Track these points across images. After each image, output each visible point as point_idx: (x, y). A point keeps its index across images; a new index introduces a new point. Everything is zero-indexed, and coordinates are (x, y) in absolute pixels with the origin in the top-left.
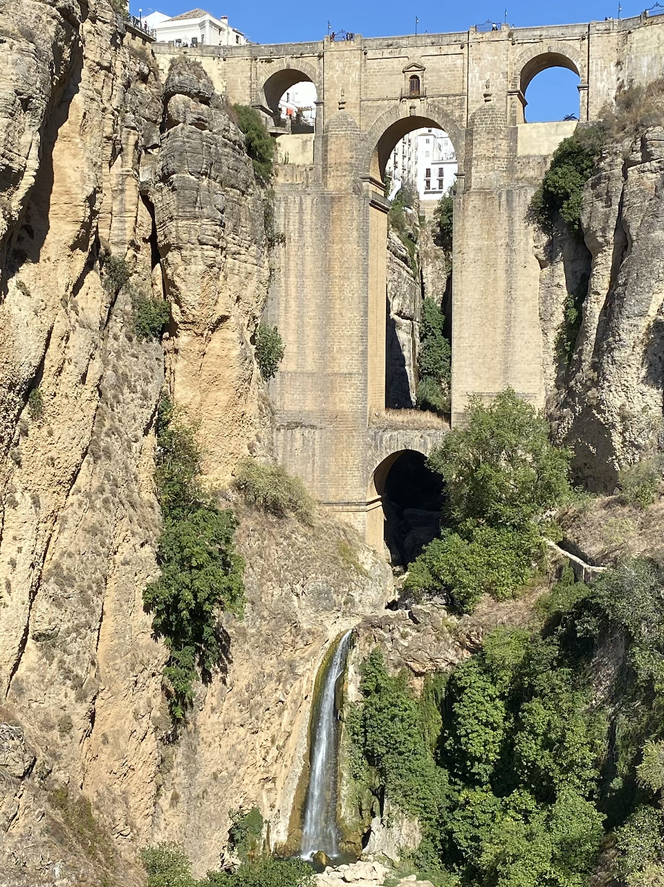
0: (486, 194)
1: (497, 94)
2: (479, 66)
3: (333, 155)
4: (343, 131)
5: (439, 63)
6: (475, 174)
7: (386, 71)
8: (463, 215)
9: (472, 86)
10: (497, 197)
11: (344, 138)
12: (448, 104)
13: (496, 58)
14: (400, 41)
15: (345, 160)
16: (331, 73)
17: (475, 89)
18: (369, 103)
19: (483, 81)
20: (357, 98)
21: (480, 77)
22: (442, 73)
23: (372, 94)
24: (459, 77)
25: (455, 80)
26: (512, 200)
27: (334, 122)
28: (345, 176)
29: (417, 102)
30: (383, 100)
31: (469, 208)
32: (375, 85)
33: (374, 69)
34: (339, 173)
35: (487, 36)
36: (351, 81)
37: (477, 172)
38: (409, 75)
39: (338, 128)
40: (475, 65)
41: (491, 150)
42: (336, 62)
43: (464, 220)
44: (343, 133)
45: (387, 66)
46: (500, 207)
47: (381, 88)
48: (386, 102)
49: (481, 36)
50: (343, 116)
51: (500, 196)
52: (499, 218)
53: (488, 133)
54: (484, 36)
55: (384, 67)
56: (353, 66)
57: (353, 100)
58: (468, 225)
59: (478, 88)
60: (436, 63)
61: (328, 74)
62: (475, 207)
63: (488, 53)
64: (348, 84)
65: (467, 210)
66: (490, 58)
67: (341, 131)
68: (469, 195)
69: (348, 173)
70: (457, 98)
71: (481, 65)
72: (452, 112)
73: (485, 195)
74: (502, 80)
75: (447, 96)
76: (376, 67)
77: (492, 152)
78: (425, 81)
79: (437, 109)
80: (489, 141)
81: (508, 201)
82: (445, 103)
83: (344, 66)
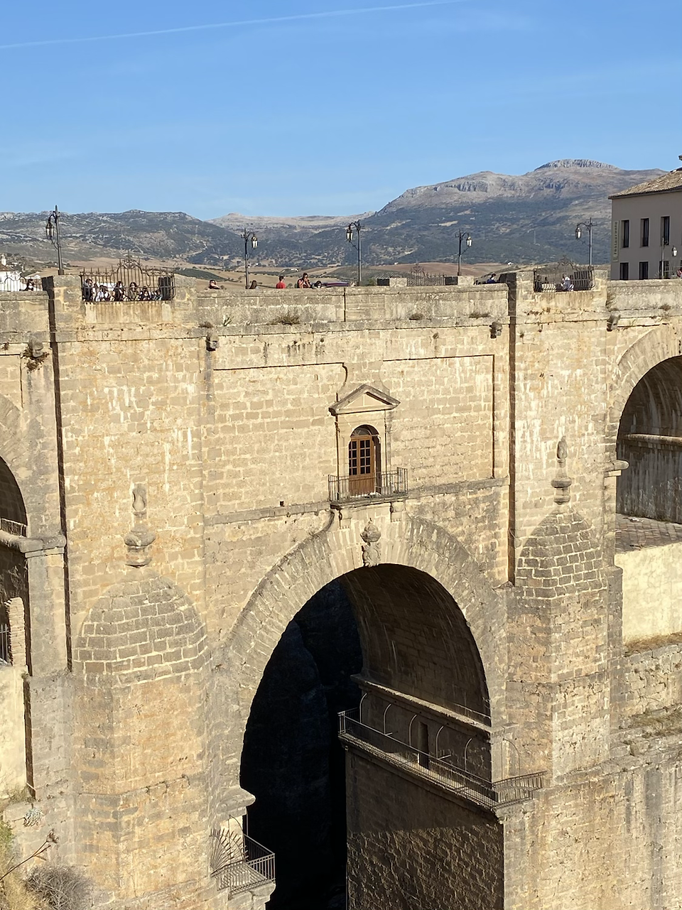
0: (594, 788)
1: (581, 480)
2: (540, 398)
3: (135, 760)
4: (168, 658)
5: (429, 383)
6: (560, 734)
7: (277, 414)
8: (534, 861)
9: (525, 458)
10: (621, 797)
11: (173, 689)
12: (458, 515)
13: (579, 372)
14: (319, 307)
15: (180, 770)
16: (88, 428)
17: (531, 466)
18: (228, 532)
19: (550, 443)
20: (192, 519)
21: (543, 432)
22: (438, 418)
23: (235, 496)
24: (480, 427)
25: (472, 439)
26: (659, 796)
27: (125, 628)
28: (185, 830)
29: (380, 517)
30: (270, 513)
31: (550, 839)
32: (244, 462)
33: (238, 405)
34: (165, 825)
35: (560, 305)
36: (168, 458)
37: (565, 727)
38: (350, 424)
39: (145, 650)
40: (532, 395)
41: (593, 655)
42: (109, 386)
43: (534, 878)
44: (167, 665)
45: (276, 392)
46: (628, 822)
47: (263, 472)
48: (281, 523)
49: (544, 304)
50: (156, 598)
51: (629, 791)
52: (628, 852)
53: (586, 605)
54: (553, 304)
55: (269, 397)
56: (175, 401)
57: (179, 530)
58: (547, 889)
59: (538, 465)
60: (420, 383)
61: (77, 432)
62: (564, 833)
63: (561, 356)
64: (156, 469)
65: (543, 845)
66: (566, 373)
67: (159, 659)
68: (547, 802)
69: (195, 816)
70: (480, 494)
71: (544, 392)
72: (469, 541)
73: (592, 793)
74: (592, 438)
75: (454, 488)
76: (242, 399)
77: (596, 661)
78: (394, 445)
79: (434, 537)
80: (588, 628)
81: (647, 798)
82: (451, 514)
83: (142, 401)
